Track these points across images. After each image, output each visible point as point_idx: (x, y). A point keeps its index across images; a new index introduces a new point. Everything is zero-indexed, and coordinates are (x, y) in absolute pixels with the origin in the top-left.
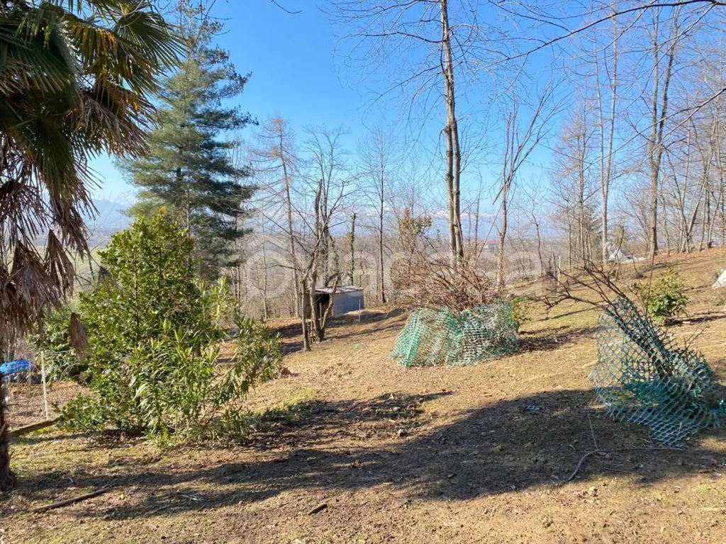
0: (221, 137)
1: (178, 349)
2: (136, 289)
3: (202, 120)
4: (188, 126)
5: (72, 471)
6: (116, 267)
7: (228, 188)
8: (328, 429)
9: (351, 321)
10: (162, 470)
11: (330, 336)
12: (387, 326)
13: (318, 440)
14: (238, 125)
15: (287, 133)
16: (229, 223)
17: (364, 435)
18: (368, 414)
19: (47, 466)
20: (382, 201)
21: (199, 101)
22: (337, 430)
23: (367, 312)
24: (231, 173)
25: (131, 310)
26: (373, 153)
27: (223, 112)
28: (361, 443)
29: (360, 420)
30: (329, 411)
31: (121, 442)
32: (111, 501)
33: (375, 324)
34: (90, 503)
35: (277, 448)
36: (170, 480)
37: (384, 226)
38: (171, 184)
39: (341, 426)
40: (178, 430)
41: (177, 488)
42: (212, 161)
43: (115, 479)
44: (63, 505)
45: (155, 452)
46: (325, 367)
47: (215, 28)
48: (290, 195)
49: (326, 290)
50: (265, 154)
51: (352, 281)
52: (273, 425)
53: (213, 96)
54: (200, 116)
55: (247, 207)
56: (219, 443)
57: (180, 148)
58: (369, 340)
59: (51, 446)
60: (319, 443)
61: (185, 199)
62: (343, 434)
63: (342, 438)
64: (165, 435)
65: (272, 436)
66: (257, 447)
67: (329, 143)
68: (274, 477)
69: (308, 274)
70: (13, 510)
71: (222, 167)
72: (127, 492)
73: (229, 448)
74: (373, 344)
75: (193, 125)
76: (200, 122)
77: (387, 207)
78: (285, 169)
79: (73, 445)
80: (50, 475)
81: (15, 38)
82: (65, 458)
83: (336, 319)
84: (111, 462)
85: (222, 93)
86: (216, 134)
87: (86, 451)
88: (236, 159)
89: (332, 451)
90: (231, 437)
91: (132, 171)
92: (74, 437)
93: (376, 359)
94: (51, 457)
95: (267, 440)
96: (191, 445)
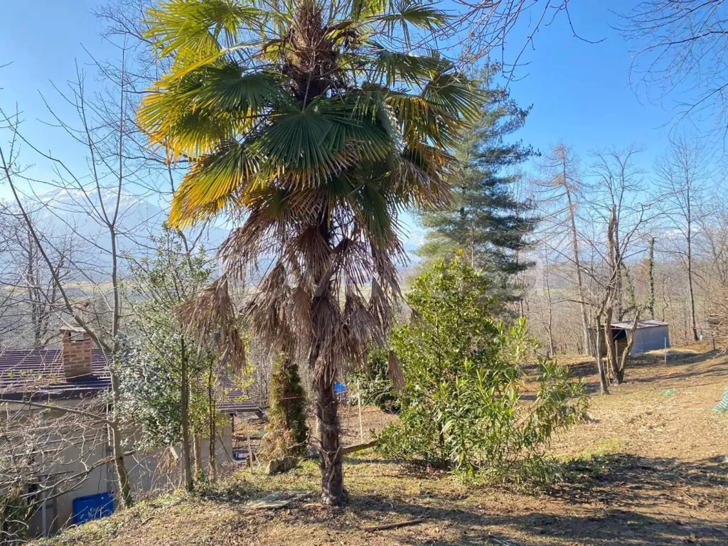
0: (502, 172)
1: (480, 387)
2: (437, 327)
3: (484, 158)
4: (470, 166)
5: (391, 496)
6: (420, 307)
7: (510, 222)
8: (646, 489)
9: (654, 361)
10: (471, 508)
11: (629, 378)
12: (706, 370)
13: (636, 502)
14: (520, 159)
15: (570, 159)
16: (511, 256)
17: (694, 503)
18: (697, 478)
19: (368, 487)
20: (689, 223)
21: (481, 141)
22: (658, 493)
23: (674, 352)
24: (512, 206)
25: (433, 347)
26: (675, 169)
27: (504, 148)
28: (693, 513)
29: (687, 484)
30: (644, 468)
31: (428, 473)
32: (428, 532)
33: (686, 367)
34: (409, 530)
35: (587, 502)
36: (478, 520)
37: (692, 250)
38: (455, 223)
39: (663, 488)
40: (482, 469)
41: (488, 530)
42: (494, 198)
43: (429, 511)
44: (388, 528)
45: (461, 489)
46: (631, 416)
47: (495, 69)
48: (575, 223)
49: (622, 326)
50: (548, 184)
51: (652, 314)
52: (579, 476)
53: (495, 134)
54: (482, 155)
55: (529, 239)
56: (523, 488)
57: (463, 188)
58: (683, 386)
59: (369, 468)
60: (637, 505)
61: (469, 236)
62: (667, 499)
63: (666, 503)
64: (470, 472)
65: (581, 489)
66: (566, 499)
67: (618, 164)
68: (591, 537)
69: (603, 309)
70: (348, 525)
71: (504, 202)
72: (442, 525)
73: (535, 495)
74: (688, 392)
75: (476, 165)
76: (482, 161)
77: (695, 228)
78: (569, 196)
79: (387, 470)
80: (373, 497)
81: (350, 119)
82: (383, 482)
83: (636, 359)
84: (422, 493)
85: (503, 130)
86: (498, 171)
87: (399, 478)
88: (517, 192)
89: (657, 517)
90: (536, 483)
91: (421, 215)
92: (387, 462)
93: (698, 410)
94: (371, 479)
95: (575, 492)
96: (495, 486)
